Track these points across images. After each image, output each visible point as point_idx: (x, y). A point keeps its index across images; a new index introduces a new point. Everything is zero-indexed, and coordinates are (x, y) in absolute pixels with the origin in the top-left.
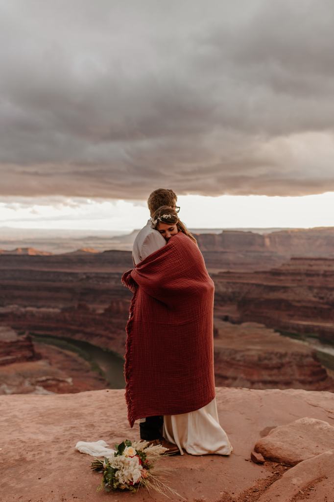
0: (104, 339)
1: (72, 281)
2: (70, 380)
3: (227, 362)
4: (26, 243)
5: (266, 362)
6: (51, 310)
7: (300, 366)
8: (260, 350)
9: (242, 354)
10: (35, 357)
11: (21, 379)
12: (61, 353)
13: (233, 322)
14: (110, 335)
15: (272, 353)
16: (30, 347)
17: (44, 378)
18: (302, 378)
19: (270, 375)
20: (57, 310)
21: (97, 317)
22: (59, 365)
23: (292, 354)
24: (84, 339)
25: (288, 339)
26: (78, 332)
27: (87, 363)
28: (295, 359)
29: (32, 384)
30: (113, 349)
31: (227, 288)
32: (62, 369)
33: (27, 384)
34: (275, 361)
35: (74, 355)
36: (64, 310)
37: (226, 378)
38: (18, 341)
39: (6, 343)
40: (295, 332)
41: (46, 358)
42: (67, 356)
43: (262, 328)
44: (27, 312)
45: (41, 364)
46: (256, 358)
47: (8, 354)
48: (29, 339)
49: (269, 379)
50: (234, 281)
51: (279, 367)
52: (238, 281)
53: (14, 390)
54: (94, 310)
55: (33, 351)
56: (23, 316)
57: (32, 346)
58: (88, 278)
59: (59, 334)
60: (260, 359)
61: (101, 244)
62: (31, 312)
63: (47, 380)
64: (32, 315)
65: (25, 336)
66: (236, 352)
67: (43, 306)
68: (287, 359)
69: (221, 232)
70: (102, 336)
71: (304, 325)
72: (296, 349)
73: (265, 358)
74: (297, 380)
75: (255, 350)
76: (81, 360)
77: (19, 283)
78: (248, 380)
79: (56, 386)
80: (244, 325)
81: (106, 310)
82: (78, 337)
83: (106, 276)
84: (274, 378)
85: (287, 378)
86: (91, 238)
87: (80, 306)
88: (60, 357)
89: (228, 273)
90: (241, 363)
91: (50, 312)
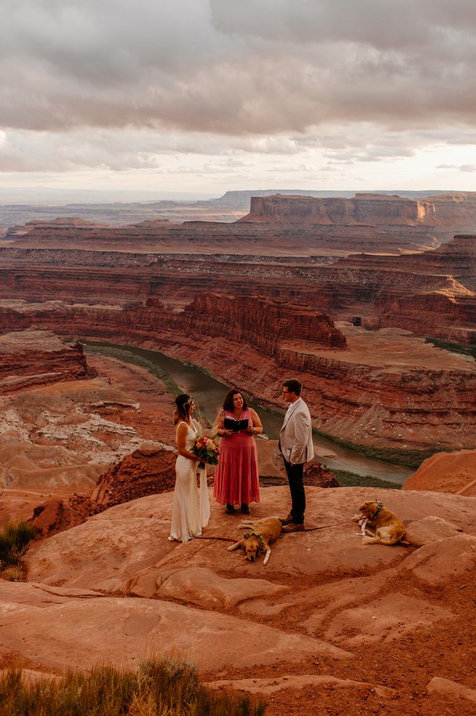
0: (184, 349)
1: (138, 266)
2: (137, 405)
3: (359, 383)
4: (70, 211)
5: (413, 383)
6: (109, 307)
7: (461, 390)
8: (405, 367)
9: (379, 372)
10: (88, 373)
11: (70, 404)
12: (124, 367)
13: (368, 328)
14: (194, 344)
15: (422, 372)
16: (81, 360)
17: (101, 403)
18: (463, 406)
19: (418, 403)
20: (117, 308)
21: (175, 318)
22: (121, 385)
23: (451, 374)
24: (156, 349)
25: (445, 351)
26: (147, 338)
27: (160, 382)
28: (454, 380)
29: (85, 411)
30: (198, 363)
31: (360, 278)
32: (127, 389)
33: (78, 411)
34: (426, 383)
35: (143, 371)
36: (128, 308)
37: (356, 405)
38: (64, 351)
39: (46, 353)
40: (456, 342)
41: (104, 375)
42: (132, 372)
43: (408, 336)
44: (74, 310)
45: (96, 383)
46: (399, 379)
47: (50, 369)
48: (79, 348)
49: (416, 407)
50: (370, 268)
51: (432, 391)
52: (376, 268)
53: (60, 418)
54: (170, 308)
55: (84, 365)
56: (70, 315)
57: (83, 357)
58: (161, 262)
59: (121, 341)
60: (404, 380)
61: (178, 212)
62: (82, 310)
63: (106, 404)
64: (82, 314)
65: (73, 344)
66: (371, 369)
67: (98, 302)
68: (443, 381)
69: (353, 196)
70: (181, 345)
71: (469, 332)
72: (455, 367)
73: (412, 379)
74: (456, 409)
75: (397, 367)
76: (152, 378)
77: (63, 268)
78: (387, 409)
79: (118, 413)
80: (383, 331)
81: (187, 308)
82: (147, 345)
83: (186, 259)
84: (423, 406)
85: (441, 406)
86: (164, 203)
87: (150, 303)
88: (123, 374)
89: (364, 256)
90: (377, 385)
91: (107, 310)
